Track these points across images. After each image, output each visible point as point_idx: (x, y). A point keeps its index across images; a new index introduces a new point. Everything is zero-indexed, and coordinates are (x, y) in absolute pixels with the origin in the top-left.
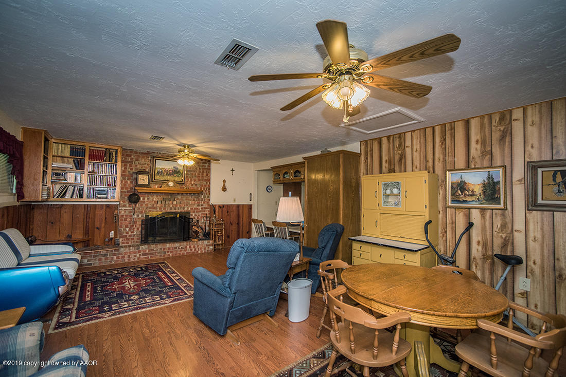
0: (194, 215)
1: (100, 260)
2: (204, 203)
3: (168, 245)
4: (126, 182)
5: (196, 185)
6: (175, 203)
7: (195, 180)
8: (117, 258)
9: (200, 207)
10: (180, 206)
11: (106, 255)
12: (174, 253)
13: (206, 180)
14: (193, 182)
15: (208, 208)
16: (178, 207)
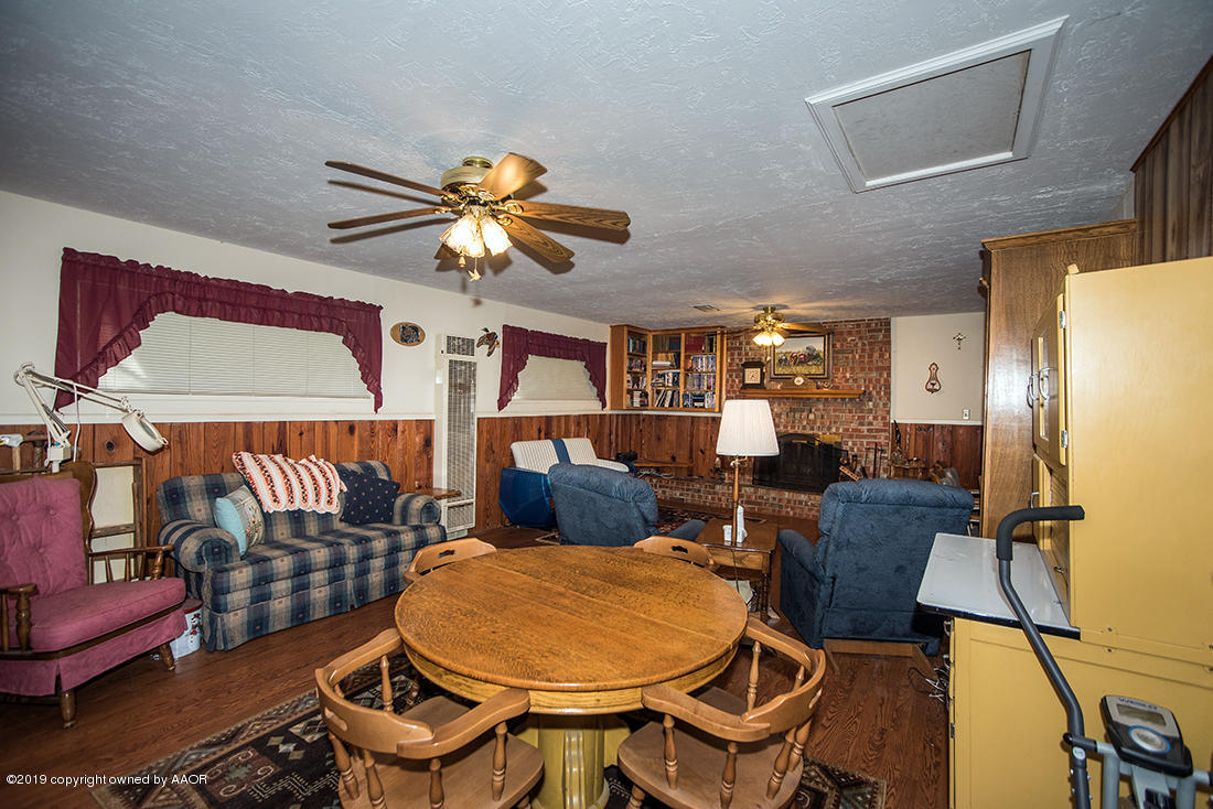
0: (850, 444)
1: (693, 496)
2: (875, 418)
3: (787, 493)
4: (733, 381)
5: (855, 381)
6: (812, 417)
7: (852, 370)
8: (713, 499)
9: (865, 428)
10: (822, 423)
11: (699, 491)
12: (798, 511)
13: (878, 369)
14: (848, 375)
15: (885, 431)
16: (818, 424)
